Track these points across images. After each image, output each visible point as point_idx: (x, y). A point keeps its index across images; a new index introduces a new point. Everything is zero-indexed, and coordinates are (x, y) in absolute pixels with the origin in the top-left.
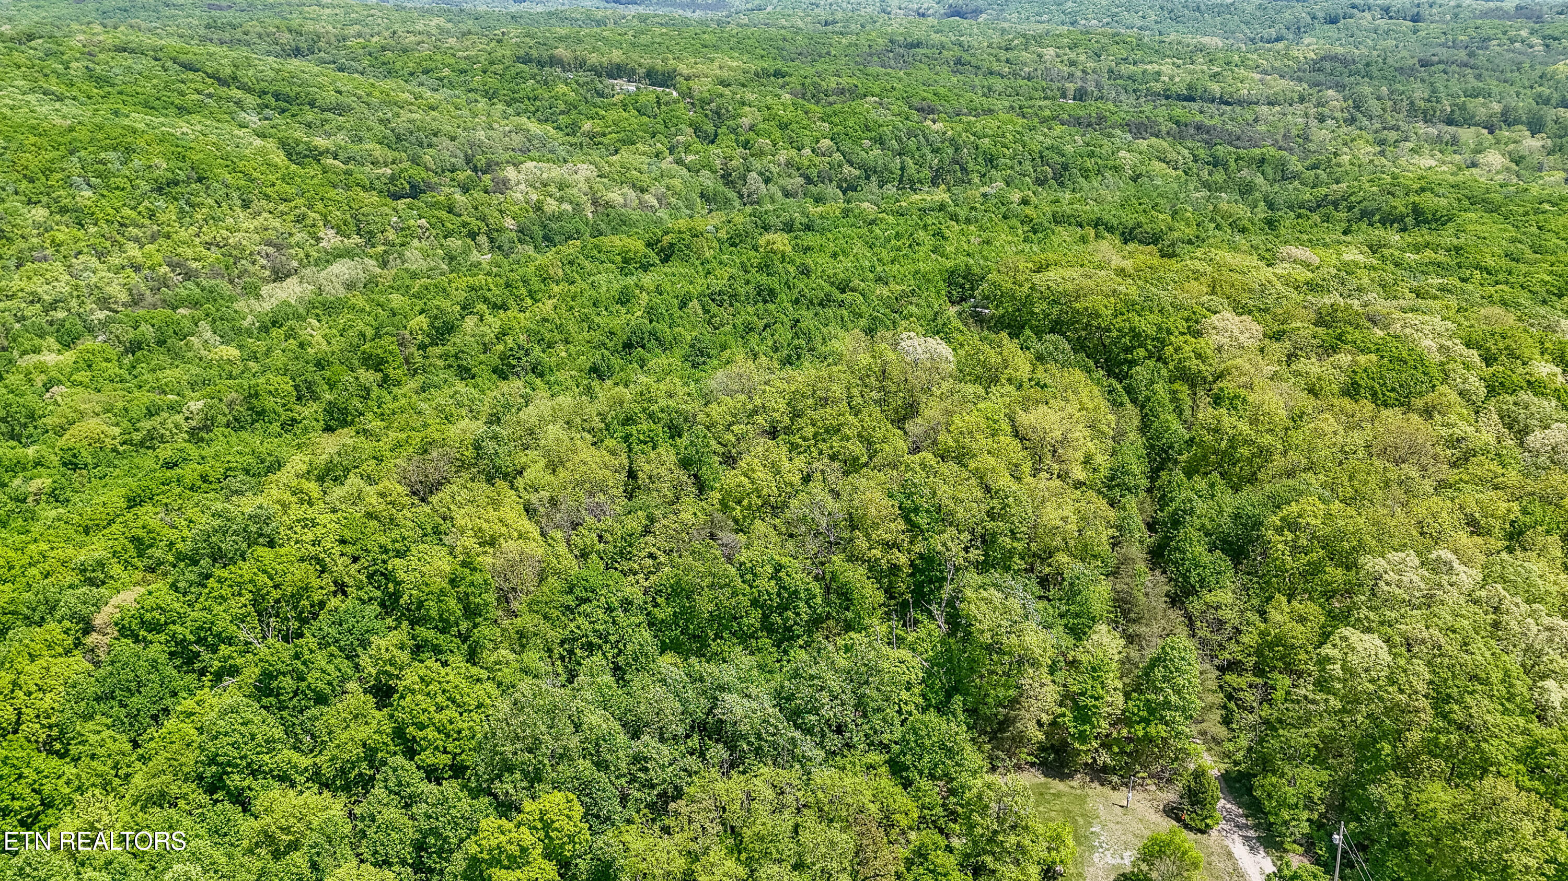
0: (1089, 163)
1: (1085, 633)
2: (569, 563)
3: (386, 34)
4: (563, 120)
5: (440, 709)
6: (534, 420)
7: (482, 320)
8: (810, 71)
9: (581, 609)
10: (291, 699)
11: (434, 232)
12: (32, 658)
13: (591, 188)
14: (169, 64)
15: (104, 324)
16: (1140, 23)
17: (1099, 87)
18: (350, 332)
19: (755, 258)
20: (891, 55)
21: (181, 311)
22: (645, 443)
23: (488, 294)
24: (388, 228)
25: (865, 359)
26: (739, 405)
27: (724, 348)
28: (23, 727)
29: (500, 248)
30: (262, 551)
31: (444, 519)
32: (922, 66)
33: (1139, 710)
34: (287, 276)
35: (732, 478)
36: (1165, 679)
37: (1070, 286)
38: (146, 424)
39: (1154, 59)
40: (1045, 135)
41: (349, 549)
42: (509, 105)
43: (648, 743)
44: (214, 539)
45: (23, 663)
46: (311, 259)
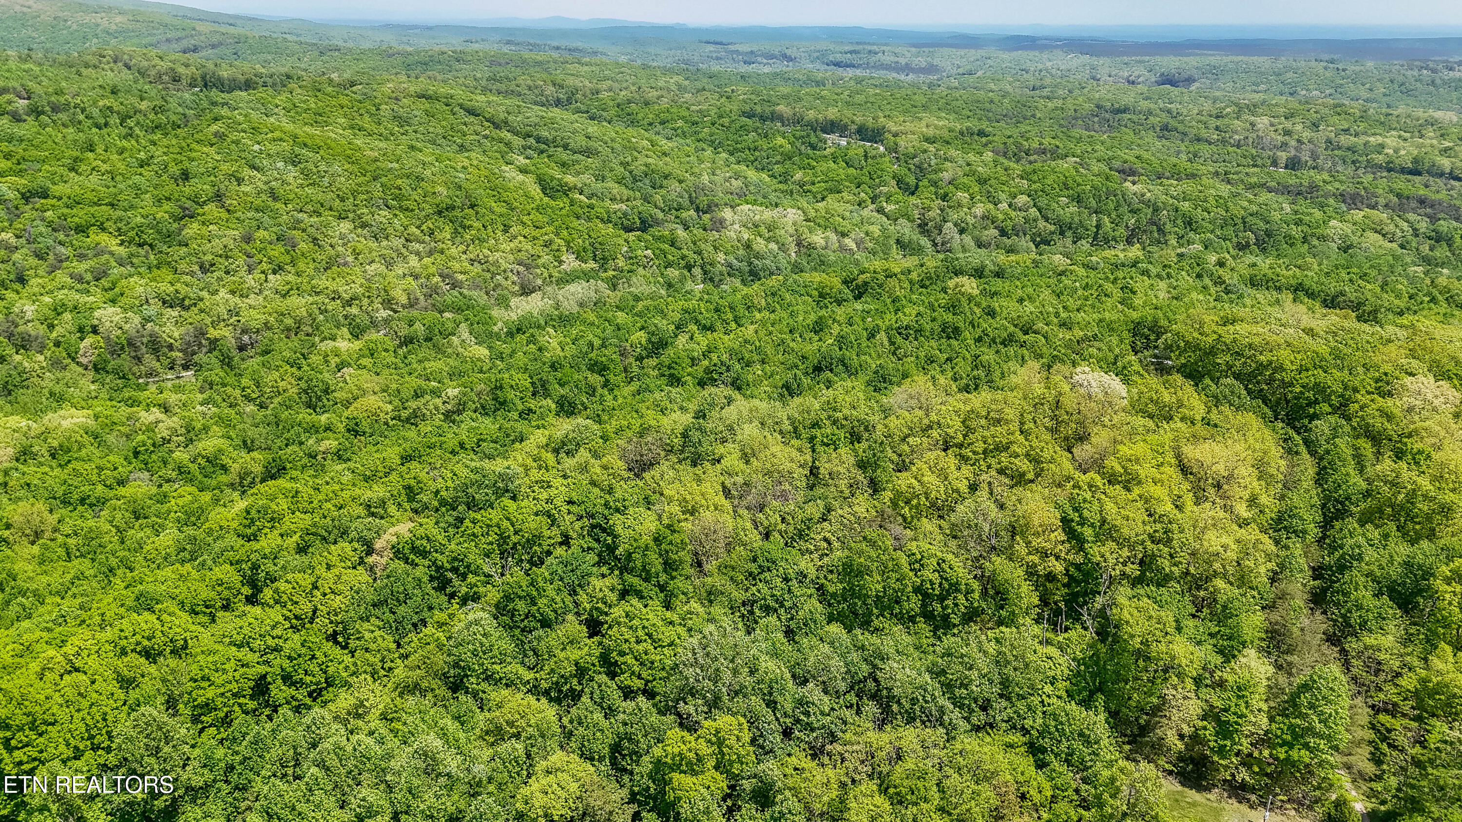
0: (1296, 232)
1: (1234, 657)
2: (754, 537)
3: (633, 88)
4: (778, 168)
5: (638, 642)
6: (734, 417)
7: (692, 339)
8: (1015, 132)
9: (762, 577)
10: (523, 621)
11: (657, 262)
12: (329, 567)
13: (796, 230)
14: (457, 109)
15: (387, 321)
16: (1365, 95)
17: (1314, 156)
18: (581, 342)
19: (943, 299)
20: (1096, 119)
21: (447, 315)
22: (828, 445)
23: (700, 317)
24: (619, 256)
25: (1039, 389)
26: (915, 420)
27: (905, 376)
28: (317, 620)
29: (711, 280)
30: (506, 501)
31: (654, 493)
32: (1127, 130)
33: (1283, 732)
34: (532, 292)
35: (904, 481)
36: (1312, 706)
37: (1257, 340)
38: (413, 404)
39: (1378, 131)
40: (1250, 202)
41: (574, 509)
42: (732, 154)
43: (813, 692)
44: (470, 490)
45: (321, 570)
46: (554, 279)
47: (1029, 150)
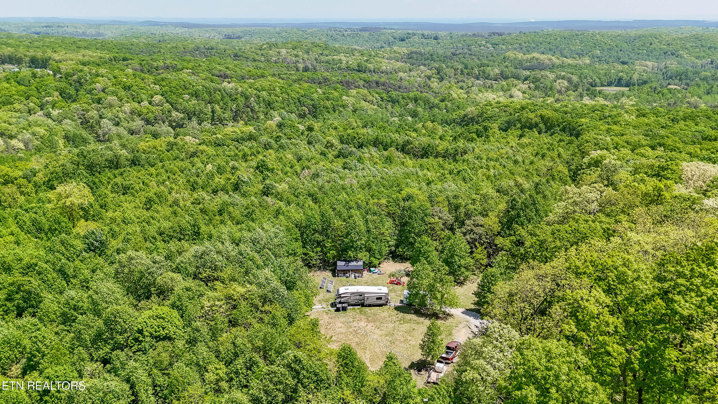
17: (314, 66)
20: (197, 52)
32: (216, 57)
39: (335, 54)
47: (157, 67)
